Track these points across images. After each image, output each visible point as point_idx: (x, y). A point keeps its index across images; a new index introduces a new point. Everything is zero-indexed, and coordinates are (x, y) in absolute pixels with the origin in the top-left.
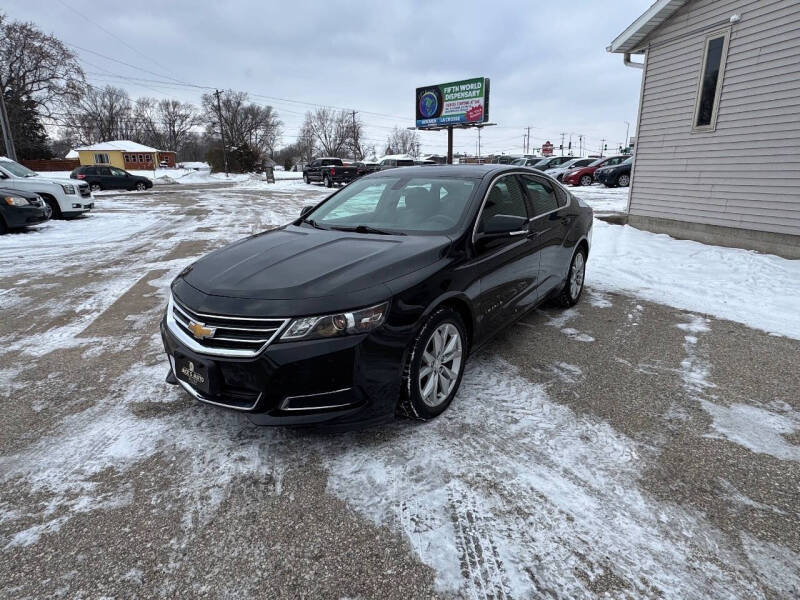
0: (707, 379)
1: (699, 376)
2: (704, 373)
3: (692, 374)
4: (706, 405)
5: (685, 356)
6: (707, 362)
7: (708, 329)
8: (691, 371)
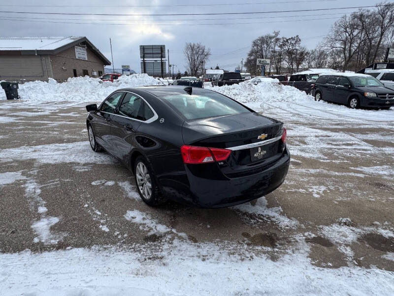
0: (25, 188)
1: (30, 187)
2: (28, 190)
3: (33, 187)
4: (25, 178)
5: (40, 195)
6: (28, 197)
7: (32, 227)
8: (35, 188)
